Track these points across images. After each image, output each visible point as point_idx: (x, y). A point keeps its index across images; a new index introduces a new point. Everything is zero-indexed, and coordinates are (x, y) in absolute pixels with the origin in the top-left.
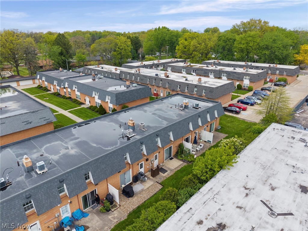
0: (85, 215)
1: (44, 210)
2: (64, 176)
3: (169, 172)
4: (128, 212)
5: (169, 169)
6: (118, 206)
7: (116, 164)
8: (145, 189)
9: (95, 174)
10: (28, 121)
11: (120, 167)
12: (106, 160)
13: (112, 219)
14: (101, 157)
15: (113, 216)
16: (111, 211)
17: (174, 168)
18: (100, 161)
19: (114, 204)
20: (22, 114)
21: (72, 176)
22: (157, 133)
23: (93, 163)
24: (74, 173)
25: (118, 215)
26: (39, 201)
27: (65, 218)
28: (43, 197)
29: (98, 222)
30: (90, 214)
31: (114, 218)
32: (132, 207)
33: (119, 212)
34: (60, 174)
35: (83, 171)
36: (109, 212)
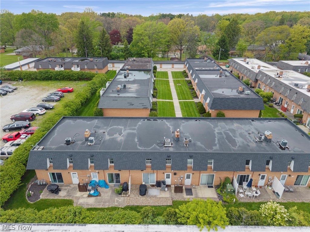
0: (107, 186)
1: (77, 168)
2: (95, 153)
3: (193, 196)
4: (128, 205)
5: (196, 194)
6: (128, 195)
7: (137, 163)
8: (158, 196)
9: (117, 163)
10: (132, 103)
11: (140, 167)
12: (129, 156)
13: (116, 201)
14: (126, 152)
15: (118, 199)
16: (121, 195)
17: (202, 197)
18: (123, 155)
19: (127, 192)
20: (129, 97)
21: (100, 156)
22: (191, 154)
23: (118, 153)
24: (102, 155)
25: (121, 201)
26: (76, 161)
27: (94, 180)
28: (79, 160)
29: (108, 196)
30: (109, 188)
31: (117, 201)
32: (134, 203)
33: (124, 200)
34: (92, 151)
35: (108, 156)
36: (119, 195)
